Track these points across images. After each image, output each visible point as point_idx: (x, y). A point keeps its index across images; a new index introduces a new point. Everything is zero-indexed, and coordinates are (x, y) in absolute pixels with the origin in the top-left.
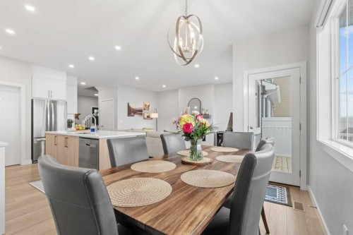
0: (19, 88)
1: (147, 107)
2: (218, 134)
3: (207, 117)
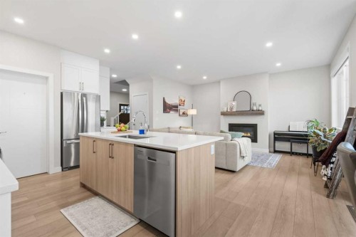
0: (47, 78)
1: (182, 102)
2: (275, 134)
3: (261, 113)
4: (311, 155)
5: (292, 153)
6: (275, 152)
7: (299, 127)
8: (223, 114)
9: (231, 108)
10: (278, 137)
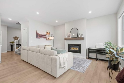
1: (48, 34)
2: (89, 49)
3: (82, 39)
4: (107, 61)
5: (97, 59)
6: (89, 58)
7: (101, 45)
8: (66, 39)
9: (69, 36)
10: (90, 51)
